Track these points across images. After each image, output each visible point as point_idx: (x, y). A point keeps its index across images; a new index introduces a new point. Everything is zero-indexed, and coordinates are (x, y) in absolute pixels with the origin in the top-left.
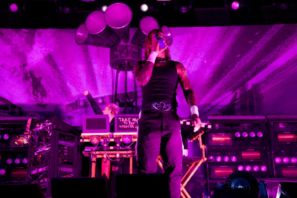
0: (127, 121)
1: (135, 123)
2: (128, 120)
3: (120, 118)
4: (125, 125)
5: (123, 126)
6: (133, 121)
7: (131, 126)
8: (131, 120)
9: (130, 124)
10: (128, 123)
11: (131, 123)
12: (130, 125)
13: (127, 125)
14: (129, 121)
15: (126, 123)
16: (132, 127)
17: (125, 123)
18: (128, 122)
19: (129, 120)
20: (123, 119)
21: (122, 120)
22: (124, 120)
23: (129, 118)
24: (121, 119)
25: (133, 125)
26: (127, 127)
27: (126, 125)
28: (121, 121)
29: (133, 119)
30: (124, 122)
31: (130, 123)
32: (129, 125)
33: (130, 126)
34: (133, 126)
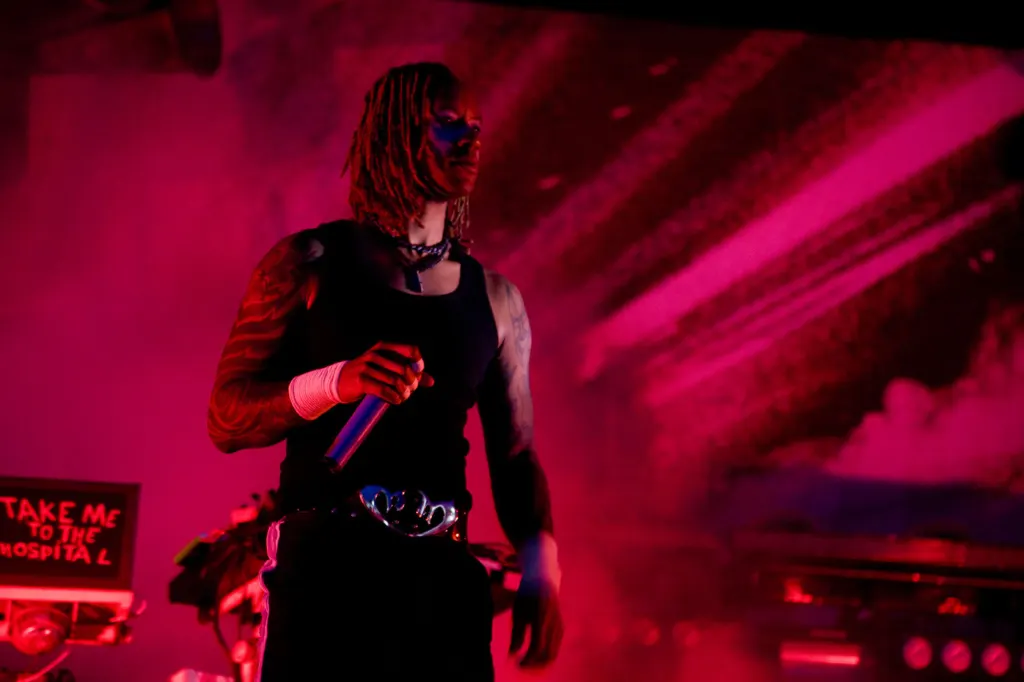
0: (52, 518)
1: (97, 536)
2: (55, 511)
3: (9, 501)
4: (38, 540)
5: (20, 550)
6: (89, 524)
7: (75, 551)
8: (75, 515)
9: (65, 539)
10: (58, 534)
11: (78, 534)
12: (69, 542)
13: (51, 543)
14: (62, 520)
15: (46, 532)
16: (78, 556)
17: (38, 529)
18: (55, 524)
19: (63, 512)
20: (25, 502)
21: (23, 514)
22: (32, 512)
23: (64, 505)
24: (16, 507)
25: (85, 543)
26: (45, 553)
27: (41, 542)
28: (11, 514)
29: (89, 509)
30: (34, 525)
31: (66, 529)
32: (62, 545)
33: (63, 552)
34: (83, 548)
